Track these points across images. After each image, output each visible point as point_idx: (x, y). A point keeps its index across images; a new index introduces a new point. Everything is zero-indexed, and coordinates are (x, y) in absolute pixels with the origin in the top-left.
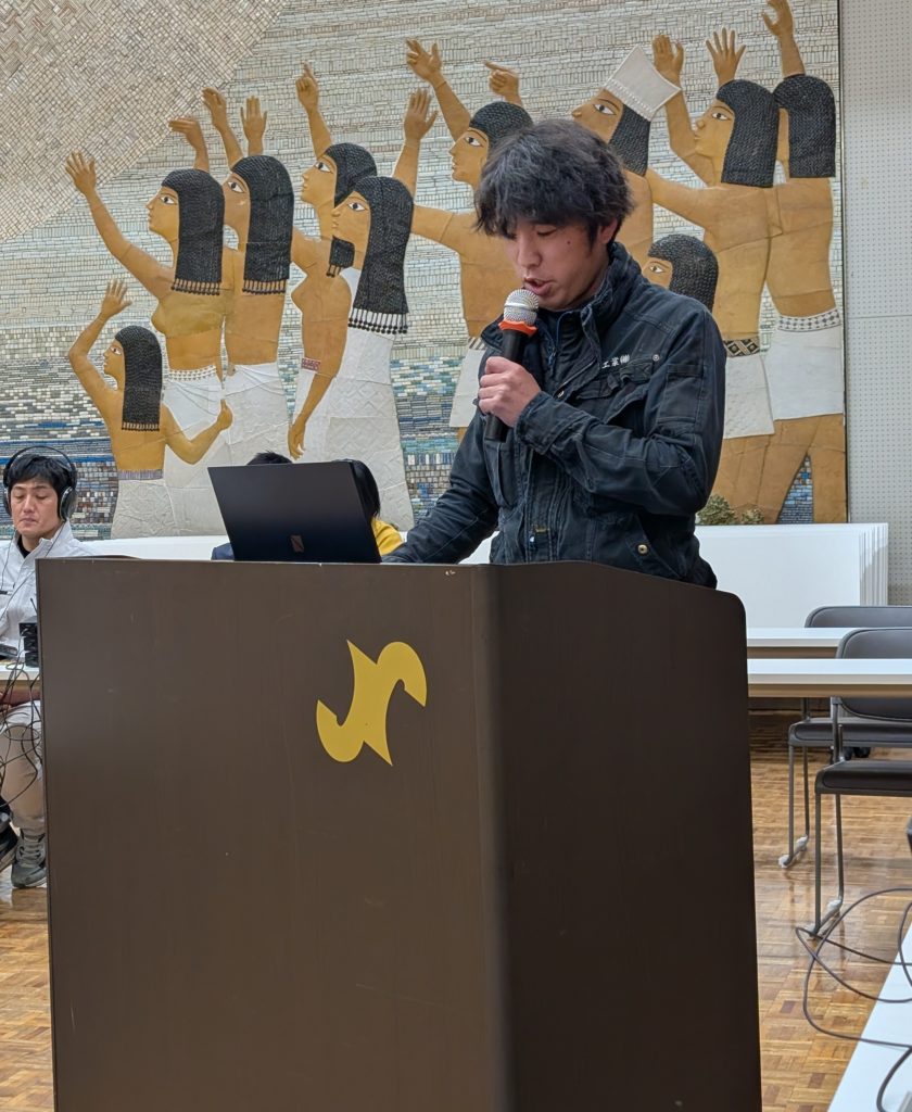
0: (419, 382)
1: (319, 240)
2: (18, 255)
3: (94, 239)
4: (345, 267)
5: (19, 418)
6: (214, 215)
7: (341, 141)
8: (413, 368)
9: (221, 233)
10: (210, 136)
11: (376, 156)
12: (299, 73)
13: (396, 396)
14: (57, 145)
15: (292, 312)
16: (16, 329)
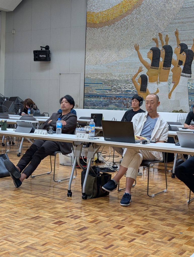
0: (193, 87)
1: (177, 60)
2: (125, 61)
3: (138, 59)
4: (181, 65)
5: (123, 89)
6: (159, 55)
7: (182, 43)
8: (192, 84)
9: (160, 58)
10: (159, 41)
11: (188, 46)
12: (176, 30)
13: (188, 89)
14: (133, 42)
15: (171, 73)
16: (123, 74)
